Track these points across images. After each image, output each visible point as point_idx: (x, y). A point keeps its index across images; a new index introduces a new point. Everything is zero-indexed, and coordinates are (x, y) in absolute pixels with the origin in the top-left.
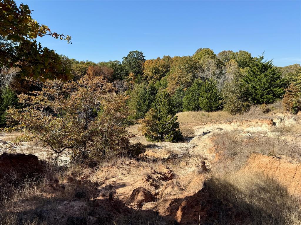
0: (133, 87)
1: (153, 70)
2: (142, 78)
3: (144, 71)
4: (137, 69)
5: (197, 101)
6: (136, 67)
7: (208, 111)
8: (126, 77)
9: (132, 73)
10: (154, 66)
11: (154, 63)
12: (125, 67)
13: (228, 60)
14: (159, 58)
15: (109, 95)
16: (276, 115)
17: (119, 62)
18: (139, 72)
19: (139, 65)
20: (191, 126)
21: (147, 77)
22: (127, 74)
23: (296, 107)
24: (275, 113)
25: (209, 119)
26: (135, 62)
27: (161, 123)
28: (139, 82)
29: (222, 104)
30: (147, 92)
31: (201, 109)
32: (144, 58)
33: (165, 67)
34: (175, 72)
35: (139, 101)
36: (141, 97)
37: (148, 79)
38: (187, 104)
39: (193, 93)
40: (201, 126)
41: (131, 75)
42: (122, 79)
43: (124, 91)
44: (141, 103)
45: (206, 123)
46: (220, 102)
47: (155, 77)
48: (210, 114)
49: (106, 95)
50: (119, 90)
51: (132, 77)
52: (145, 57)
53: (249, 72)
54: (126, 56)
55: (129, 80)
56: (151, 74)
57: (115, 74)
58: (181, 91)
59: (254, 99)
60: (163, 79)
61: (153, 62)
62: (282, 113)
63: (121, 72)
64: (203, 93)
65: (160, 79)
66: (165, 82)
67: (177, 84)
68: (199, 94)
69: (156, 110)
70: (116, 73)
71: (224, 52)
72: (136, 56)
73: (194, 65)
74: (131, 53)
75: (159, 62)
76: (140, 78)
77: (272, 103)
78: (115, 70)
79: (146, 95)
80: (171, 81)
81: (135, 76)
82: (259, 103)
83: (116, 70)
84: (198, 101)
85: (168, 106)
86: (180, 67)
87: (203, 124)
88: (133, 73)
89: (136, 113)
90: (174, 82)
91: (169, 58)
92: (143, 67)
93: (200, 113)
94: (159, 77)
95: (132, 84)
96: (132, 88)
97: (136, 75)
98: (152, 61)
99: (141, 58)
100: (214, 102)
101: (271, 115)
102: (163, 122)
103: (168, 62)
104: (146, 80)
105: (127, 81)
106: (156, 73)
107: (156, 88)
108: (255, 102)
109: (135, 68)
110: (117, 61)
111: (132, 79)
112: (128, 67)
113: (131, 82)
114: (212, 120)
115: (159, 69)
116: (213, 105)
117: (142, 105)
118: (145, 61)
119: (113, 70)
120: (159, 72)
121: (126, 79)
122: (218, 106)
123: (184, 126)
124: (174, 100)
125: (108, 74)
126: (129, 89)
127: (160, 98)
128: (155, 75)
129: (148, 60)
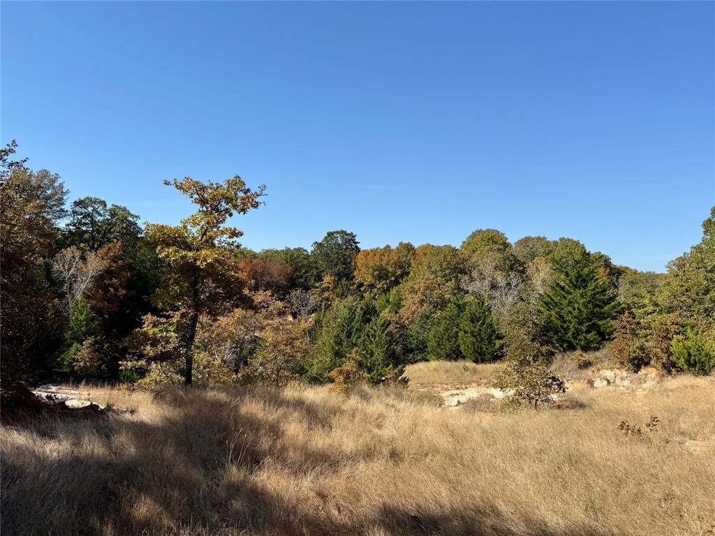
0: (330, 305)
1: (374, 270)
2: (352, 287)
3: (355, 273)
4: (340, 267)
5: (454, 339)
6: (338, 264)
7: (476, 361)
8: (317, 285)
9: (329, 276)
10: (377, 264)
11: (377, 258)
12: (316, 262)
13: (533, 256)
14: (388, 246)
15: (277, 320)
16: (601, 373)
17: (305, 251)
18: (345, 274)
19: (345, 260)
20: (439, 389)
21: (361, 285)
22: (319, 278)
23: (635, 359)
24: (599, 370)
25: (475, 378)
26: (337, 253)
28: (342, 296)
29: (502, 347)
30: (354, 317)
31: (464, 358)
32: (358, 245)
33: (401, 267)
34: (420, 278)
35: (339, 335)
36: (343, 326)
37: (362, 289)
38: (436, 344)
39: (448, 322)
40: (458, 392)
41: (327, 279)
42: (307, 289)
43: (310, 313)
44: (341, 339)
45: (468, 386)
46: (498, 343)
47: (378, 286)
48: (480, 367)
49: (272, 319)
50: (299, 311)
51: (330, 283)
52: (359, 243)
53: (553, 287)
54: (319, 241)
55: (323, 291)
56: (369, 279)
57: (294, 276)
58: (427, 318)
59: (561, 340)
60: (394, 291)
61: (375, 255)
62: (612, 369)
63: (307, 272)
64: (465, 324)
65: (389, 291)
66: (397, 298)
67: (422, 302)
68: (458, 326)
69: (364, 352)
70: (297, 275)
71: (527, 239)
72: (340, 242)
73: (458, 263)
74: (330, 234)
75: (386, 254)
76: (347, 286)
77: (597, 349)
78: (294, 268)
79: (353, 324)
80: (409, 296)
81: (337, 283)
82: (572, 348)
83: (297, 269)
84: (456, 340)
86: (431, 268)
87: (463, 386)
88: (331, 276)
89: (331, 361)
90: (417, 298)
91: (409, 248)
92: (353, 264)
93: (461, 363)
94: (386, 286)
95: (328, 299)
96: (328, 307)
97: (339, 280)
98: (374, 252)
99: (351, 245)
100: (486, 343)
101: (591, 373)
103: (406, 256)
104: (360, 291)
105: (318, 292)
106: (380, 278)
107: (377, 308)
108: (565, 346)
109: (336, 265)
110: (301, 248)
111: (329, 287)
112: (322, 264)
113: (326, 294)
114: (480, 380)
115: (386, 270)
116: (484, 349)
117: (345, 344)
118: (359, 251)
119: (291, 268)
120: (387, 275)
121: (317, 288)
122: (496, 351)
123: (425, 390)
124: (412, 336)
125: (280, 275)
126: (321, 310)
128: (377, 282)
129: (365, 251)
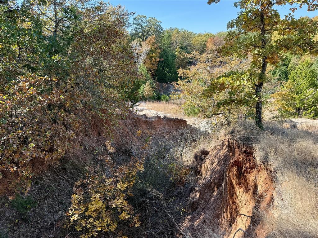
27: (300, 98)
85: (310, 78)
102: (302, 96)
127: (300, 69)
